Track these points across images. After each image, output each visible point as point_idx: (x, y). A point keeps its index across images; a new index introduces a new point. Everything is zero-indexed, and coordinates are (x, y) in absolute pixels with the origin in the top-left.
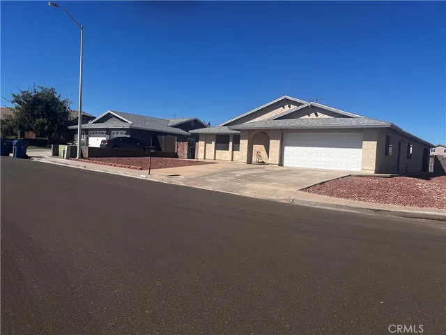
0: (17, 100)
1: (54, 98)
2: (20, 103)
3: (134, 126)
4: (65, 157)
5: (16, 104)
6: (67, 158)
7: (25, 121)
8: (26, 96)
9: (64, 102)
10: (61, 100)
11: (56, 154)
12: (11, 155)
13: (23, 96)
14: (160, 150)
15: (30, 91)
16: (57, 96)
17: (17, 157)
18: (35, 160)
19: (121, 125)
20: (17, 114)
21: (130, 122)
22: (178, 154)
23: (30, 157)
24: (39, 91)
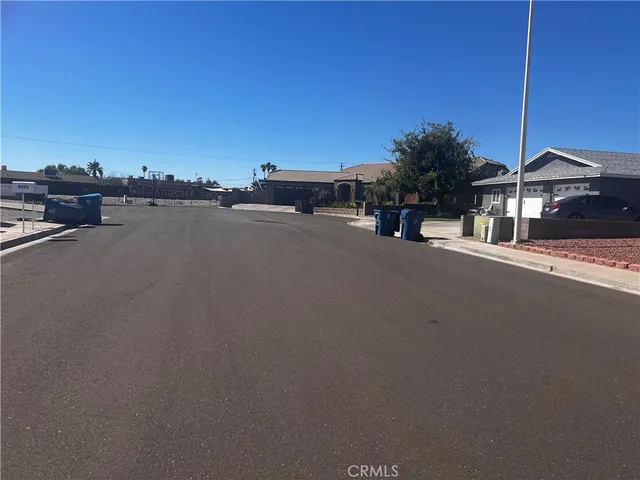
0: (399, 147)
1: (450, 138)
2: (403, 152)
3: (610, 172)
4: (489, 240)
5: (398, 154)
6: (494, 242)
7: (410, 177)
8: (411, 140)
9: (465, 142)
10: (460, 140)
11: (468, 232)
12: (398, 234)
13: (408, 140)
15: (417, 132)
16: (454, 135)
17: (408, 238)
18: (436, 244)
20: (397, 167)
21: (595, 165)
23: (426, 240)
24: (429, 130)
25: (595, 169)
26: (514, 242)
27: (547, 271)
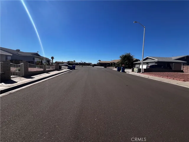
0: (121, 57)
1: (130, 55)
2: (121, 58)
3: (159, 60)
6: (138, 73)
7: (123, 62)
8: (123, 56)
10: (131, 56)
11: (133, 71)
14: (172, 69)
15: (124, 54)
17: (122, 72)
18: (127, 73)
19: (153, 61)
20: (121, 60)
21: (156, 59)
22: (184, 71)
23: (126, 72)
24: (126, 54)
25: (156, 60)
26: (141, 73)
27: (147, 78)
